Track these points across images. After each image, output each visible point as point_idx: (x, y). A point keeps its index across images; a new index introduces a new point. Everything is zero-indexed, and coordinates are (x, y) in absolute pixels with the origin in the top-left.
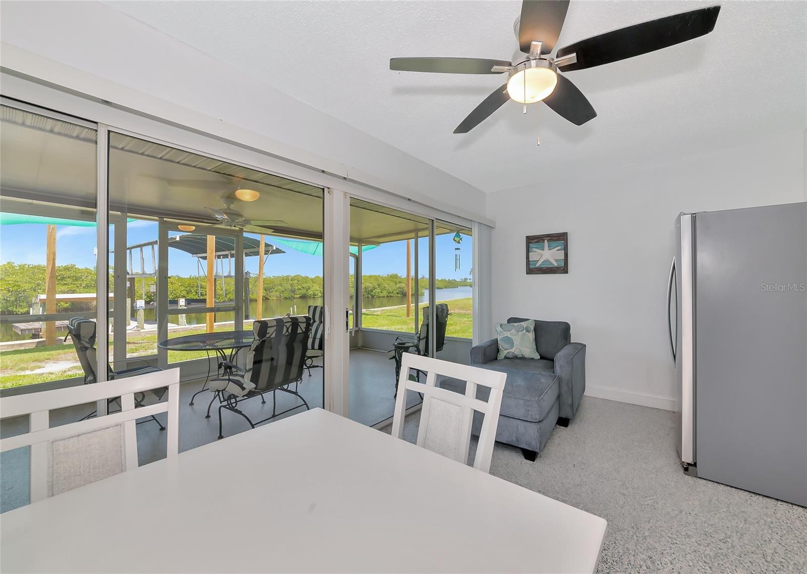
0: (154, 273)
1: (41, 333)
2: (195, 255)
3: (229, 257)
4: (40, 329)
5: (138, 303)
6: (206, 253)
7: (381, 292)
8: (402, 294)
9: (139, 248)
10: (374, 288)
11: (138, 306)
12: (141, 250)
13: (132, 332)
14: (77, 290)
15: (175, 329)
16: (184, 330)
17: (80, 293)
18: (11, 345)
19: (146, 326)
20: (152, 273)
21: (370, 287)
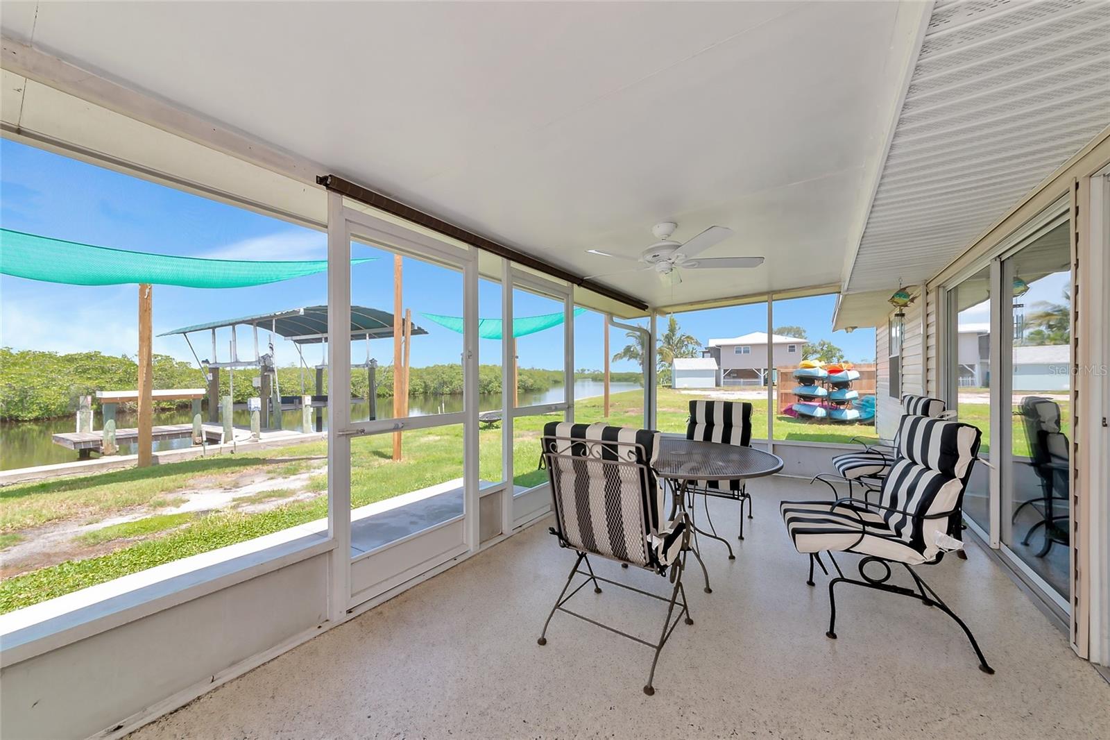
0: (256, 361)
1: (103, 448)
2: (290, 338)
3: (368, 338)
4: (101, 441)
5: (252, 403)
6: (327, 332)
7: (499, 386)
8: (523, 388)
9: (231, 327)
10: (490, 382)
11: (252, 407)
12: (234, 329)
13: (248, 443)
14: (108, 385)
15: (302, 438)
16: (313, 439)
17: (111, 390)
18: (89, 466)
19: (262, 435)
20: (254, 360)
21: (486, 380)
